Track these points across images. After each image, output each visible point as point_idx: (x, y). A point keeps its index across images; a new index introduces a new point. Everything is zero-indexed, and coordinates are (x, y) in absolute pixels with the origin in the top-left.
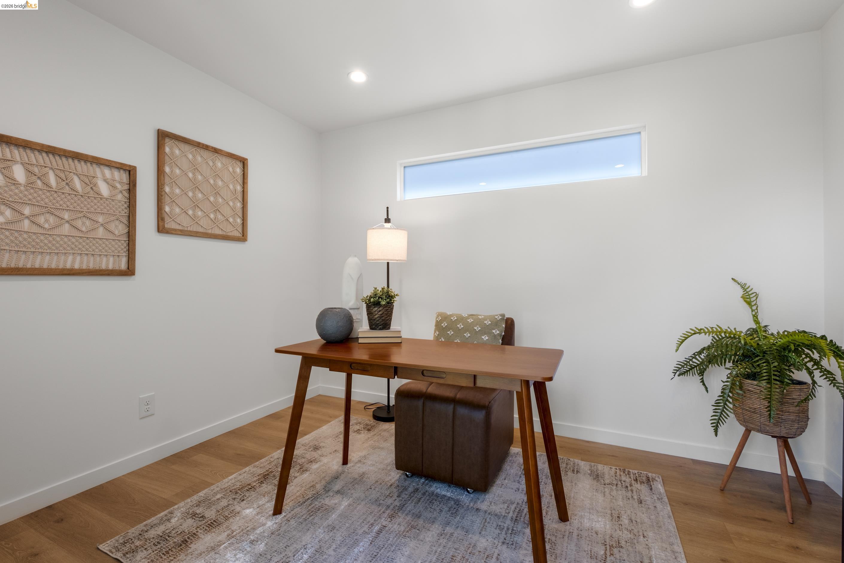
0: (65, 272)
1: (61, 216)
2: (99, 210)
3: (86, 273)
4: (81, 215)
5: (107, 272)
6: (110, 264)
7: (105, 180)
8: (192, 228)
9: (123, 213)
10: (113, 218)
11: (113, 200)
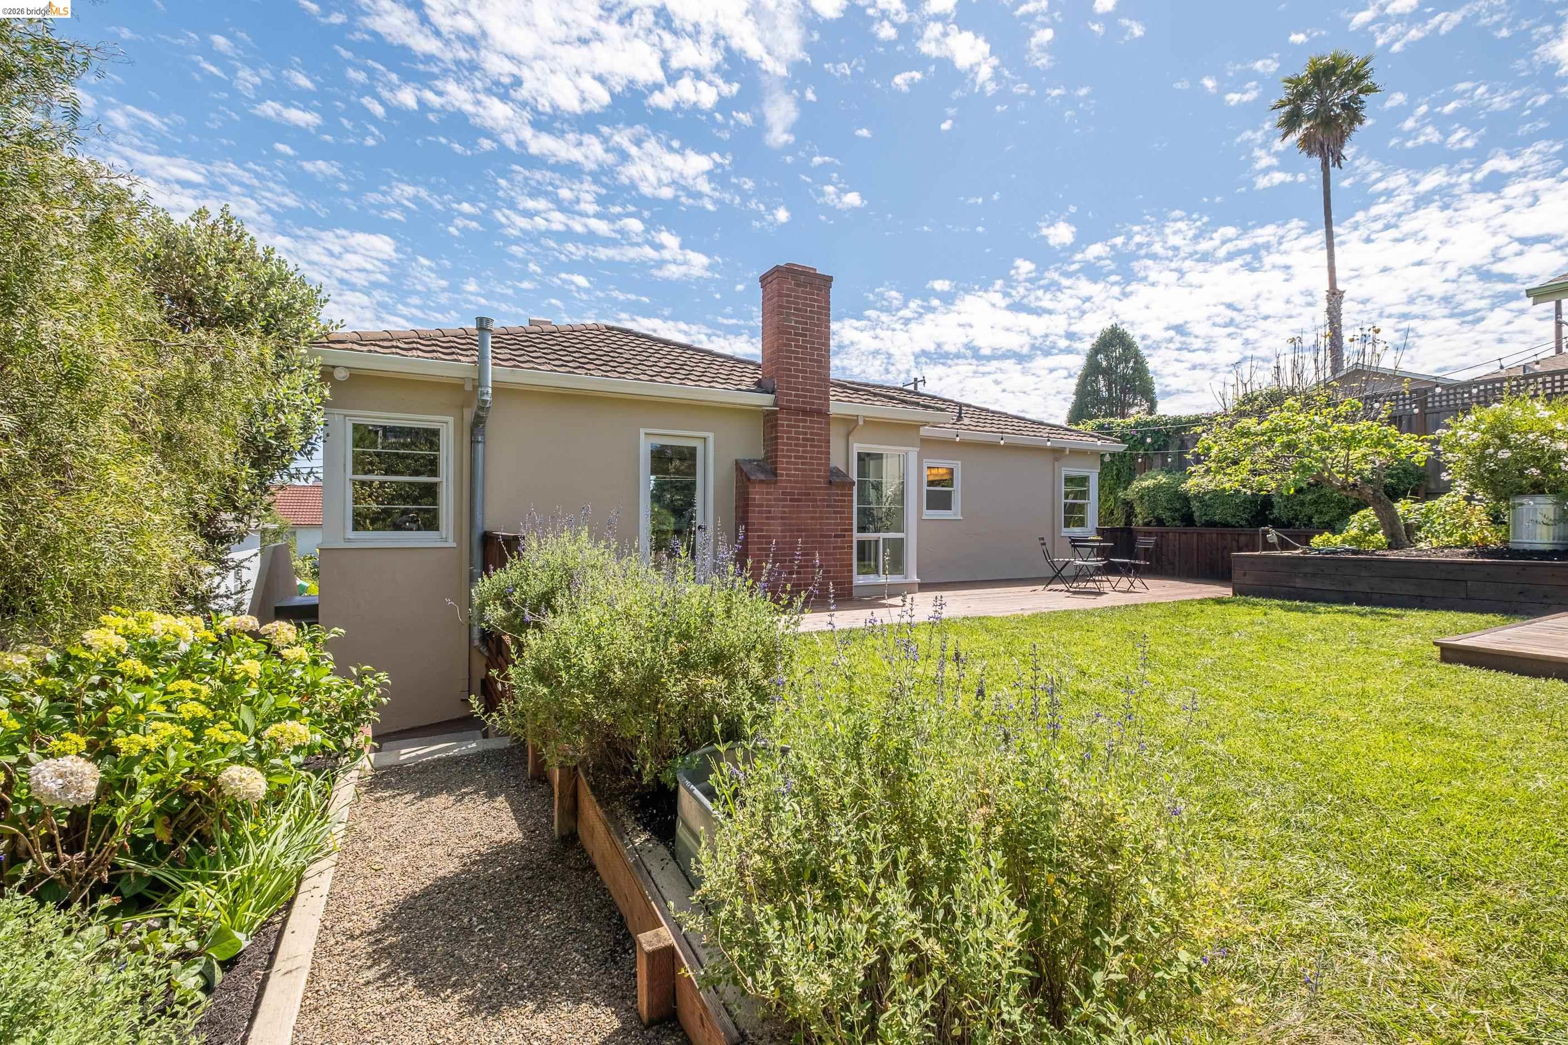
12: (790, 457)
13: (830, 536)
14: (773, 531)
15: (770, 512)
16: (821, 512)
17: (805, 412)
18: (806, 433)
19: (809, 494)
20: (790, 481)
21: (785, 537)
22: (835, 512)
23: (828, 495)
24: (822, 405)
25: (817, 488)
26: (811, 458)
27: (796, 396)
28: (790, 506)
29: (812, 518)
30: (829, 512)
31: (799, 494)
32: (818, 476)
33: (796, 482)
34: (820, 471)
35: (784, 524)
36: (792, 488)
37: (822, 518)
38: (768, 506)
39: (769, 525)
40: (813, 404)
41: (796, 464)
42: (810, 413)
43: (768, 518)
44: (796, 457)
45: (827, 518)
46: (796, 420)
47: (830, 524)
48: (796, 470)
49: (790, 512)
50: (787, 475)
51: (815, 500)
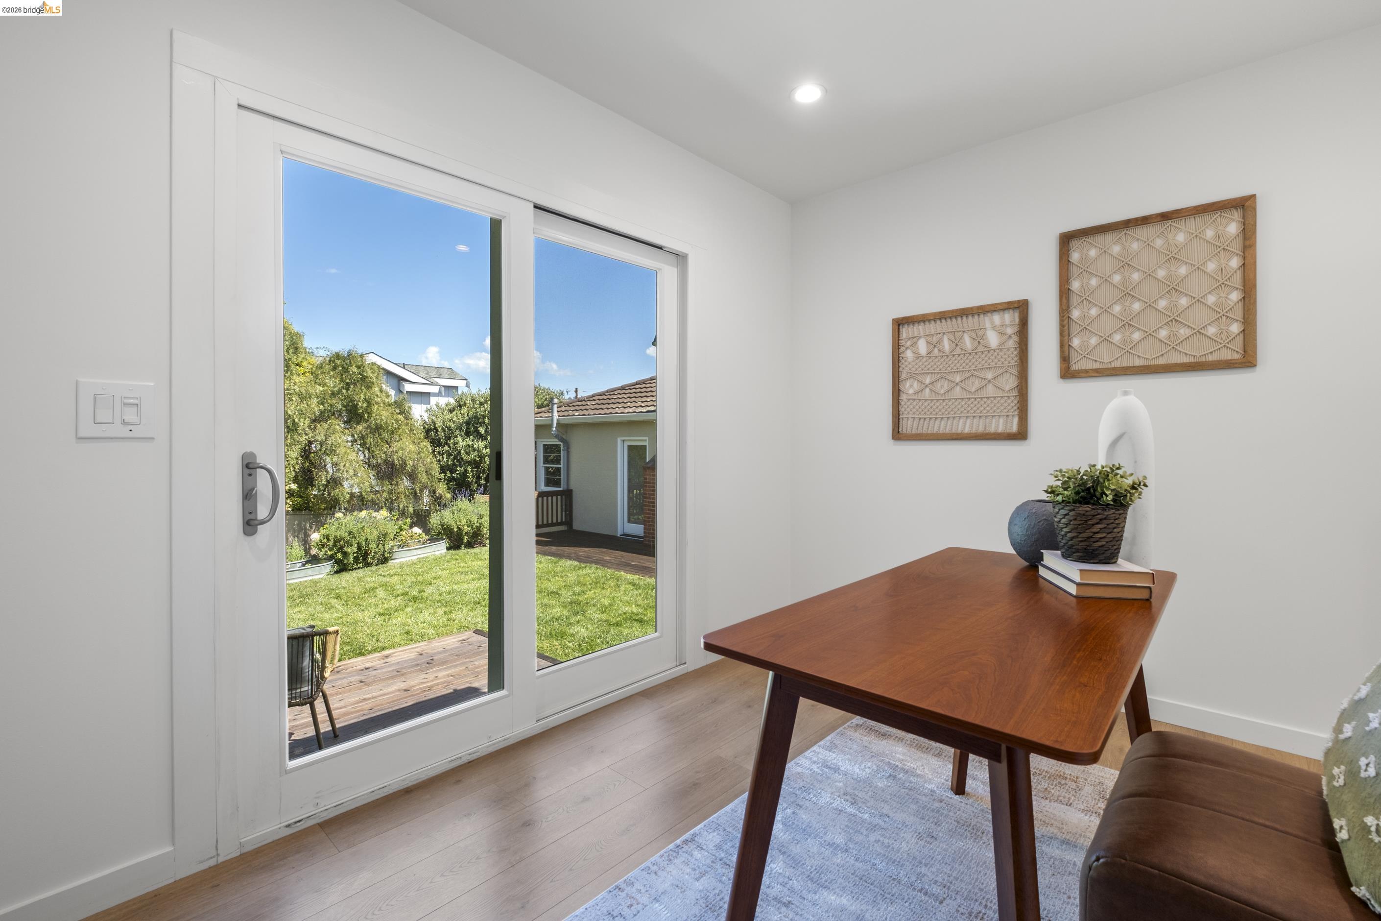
0: (954, 437)
1: (952, 379)
2: (986, 365)
3: (972, 437)
4: (969, 374)
5: (993, 436)
6: (999, 425)
7: (994, 328)
8: (1119, 363)
9: (1013, 363)
10: (1001, 371)
11: (1001, 350)
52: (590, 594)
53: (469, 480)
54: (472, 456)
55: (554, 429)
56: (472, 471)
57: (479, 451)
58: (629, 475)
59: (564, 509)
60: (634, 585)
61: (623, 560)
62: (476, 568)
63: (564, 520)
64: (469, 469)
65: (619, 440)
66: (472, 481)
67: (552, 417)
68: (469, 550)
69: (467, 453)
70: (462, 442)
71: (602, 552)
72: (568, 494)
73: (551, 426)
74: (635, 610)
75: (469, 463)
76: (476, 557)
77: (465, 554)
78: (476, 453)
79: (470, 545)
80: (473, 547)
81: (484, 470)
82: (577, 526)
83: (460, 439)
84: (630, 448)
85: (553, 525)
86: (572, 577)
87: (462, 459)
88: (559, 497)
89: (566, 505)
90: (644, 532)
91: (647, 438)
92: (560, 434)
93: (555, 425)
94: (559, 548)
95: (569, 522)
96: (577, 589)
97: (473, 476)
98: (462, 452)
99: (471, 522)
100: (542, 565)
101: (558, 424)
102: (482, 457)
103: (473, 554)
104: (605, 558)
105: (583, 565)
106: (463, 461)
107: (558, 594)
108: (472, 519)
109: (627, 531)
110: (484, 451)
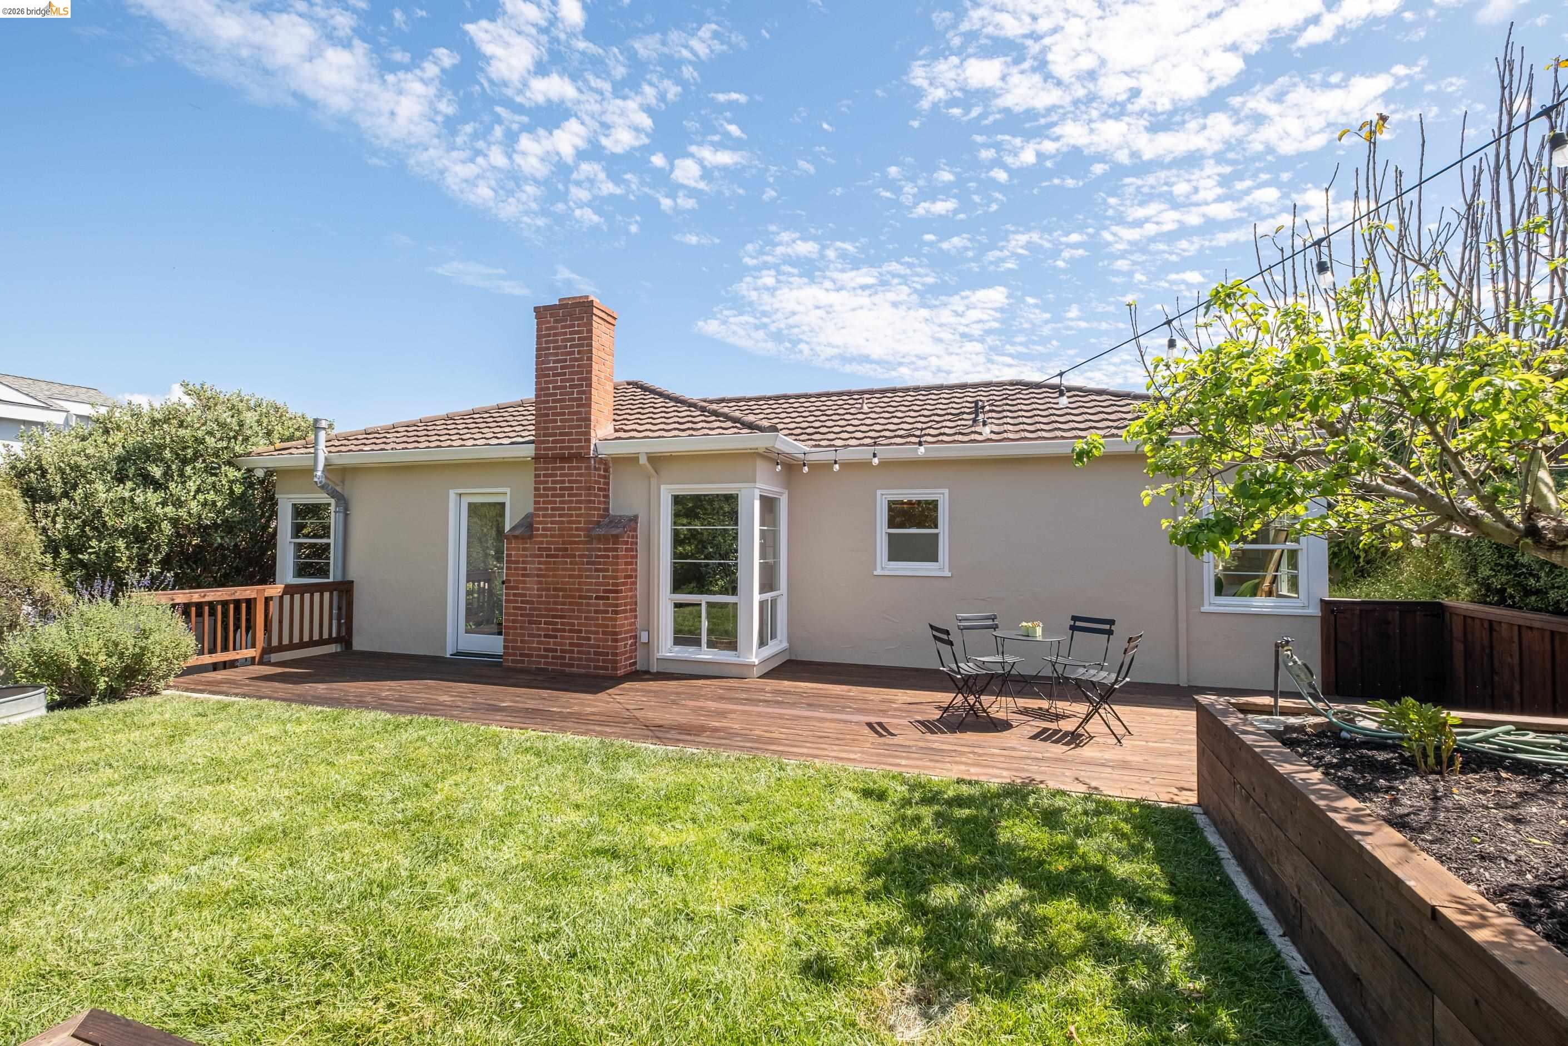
12: (547, 509)
13: (591, 598)
14: (529, 589)
15: (525, 569)
16: (580, 570)
17: (563, 459)
18: (563, 482)
19: (566, 549)
20: (546, 536)
21: (541, 596)
22: (597, 570)
23: (588, 549)
24: (582, 447)
25: (575, 543)
26: (569, 509)
27: (553, 442)
28: (546, 563)
29: (570, 576)
30: (590, 570)
31: (556, 549)
32: (577, 529)
33: (552, 536)
34: (579, 522)
35: (540, 583)
36: (548, 543)
37: (581, 576)
38: (524, 562)
39: (524, 582)
40: (572, 448)
41: (554, 516)
42: (569, 459)
43: (523, 575)
44: (553, 509)
45: (587, 577)
46: (553, 469)
47: (591, 584)
48: (552, 523)
49: (547, 569)
50: (544, 529)
51: (574, 556)
52: (445, 788)
53: (120, 564)
54: (129, 519)
55: (319, 473)
56: (127, 548)
57: (146, 509)
58: (469, 556)
59: (335, 616)
60: (538, 754)
61: (479, 700)
62: (124, 750)
63: (334, 635)
64: (121, 544)
65: (452, 494)
66: (128, 567)
67: (316, 454)
68: (110, 706)
69: (118, 515)
70: (102, 492)
71: (429, 688)
72: (345, 589)
73: (310, 471)
74: (574, 817)
75: (122, 533)
76: (128, 720)
77: (98, 717)
78: (139, 514)
79: (113, 694)
80: (123, 699)
81: (158, 546)
82: (359, 644)
83: (100, 486)
84: (474, 509)
85: (312, 643)
86: (384, 748)
87: (104, 524)
88: (327, 595)
89: (340, 609)
90: (505, 647)
91: (508, 490)
92: (331, 484)
93: (321, 466)
94: (334, 685)
95: (345, 639)
96: (409, 779)
97: (130, 559)
98: (105, 511)
99: (116, 645)
100: (304, 727)
101: (327, 465)
102: (153, 524)
103: (121, 716)
104: (441, 699)
105: (403, 720)
106: (108, 529)
107: (362, 800)
108: (123, 639)
109: (463, 647)
110: (159, 510)
